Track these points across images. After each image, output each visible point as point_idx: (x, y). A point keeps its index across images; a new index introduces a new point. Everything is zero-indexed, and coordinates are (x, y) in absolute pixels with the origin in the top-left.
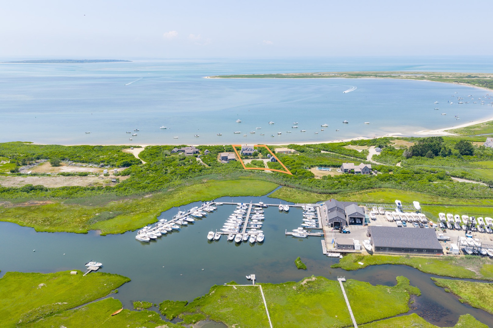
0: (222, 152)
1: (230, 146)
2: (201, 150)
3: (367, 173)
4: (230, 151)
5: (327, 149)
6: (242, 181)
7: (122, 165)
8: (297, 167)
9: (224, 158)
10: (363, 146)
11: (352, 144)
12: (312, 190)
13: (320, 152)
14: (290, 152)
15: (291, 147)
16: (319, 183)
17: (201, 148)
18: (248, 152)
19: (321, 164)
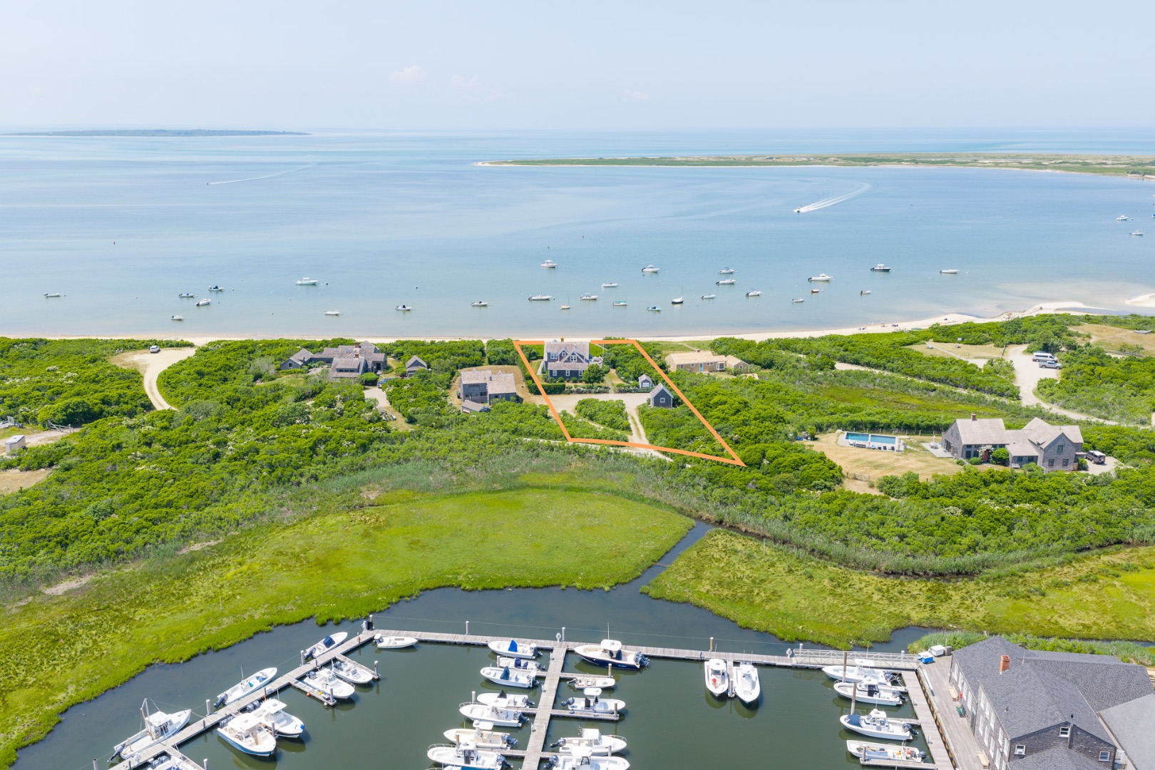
0: (475, 365)
1: (508, 342)
2: (399, 356)
3: (1065, 463)
4: (503, 362)
5: (857, 356)
6: (530, 497)
7: (59, 416)
8: (762, 433)
9: (471, 390)
10: (980, 343)
11: (939, 338)
12: (850, 551)
13: (833, 368)
14: (722, 365)
15: (723, 349)
16: (874, 517)
17: (400, 349)
18: (568, 367)
19: (858, 417)
